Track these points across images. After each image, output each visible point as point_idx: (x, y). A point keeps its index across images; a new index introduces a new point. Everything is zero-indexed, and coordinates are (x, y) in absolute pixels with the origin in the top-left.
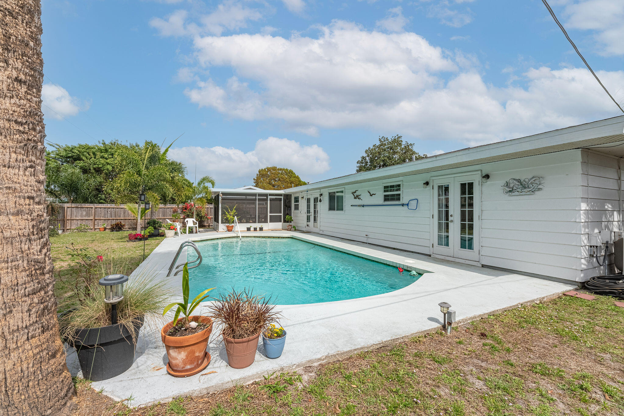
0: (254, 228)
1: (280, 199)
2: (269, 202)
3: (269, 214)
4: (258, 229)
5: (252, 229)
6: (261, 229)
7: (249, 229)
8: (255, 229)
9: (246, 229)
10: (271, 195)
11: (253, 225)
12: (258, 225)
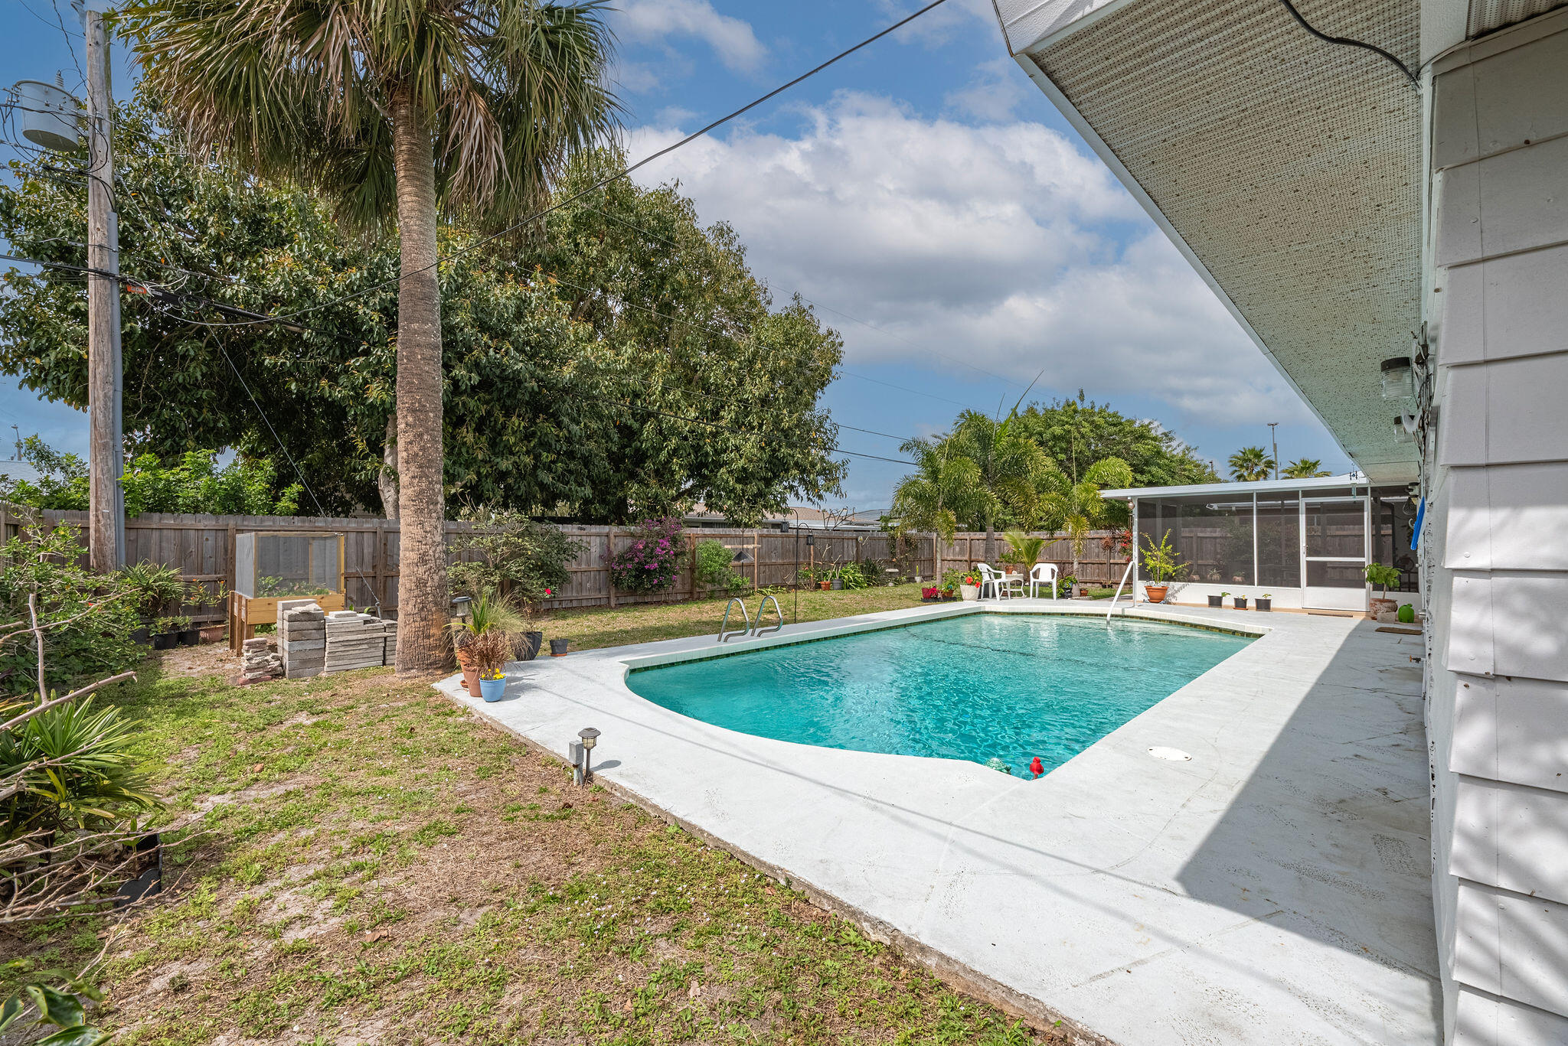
0: (1237, 600)
1: (1359, 507)
2: (1302, 518)
3: (1304, 559)
4: (1251, 604)
5: (1228, 601)
6: (1264, 605)
7: (1215, 602)
8: (1241, 604)
9: (1206, 602)
10: (1307, 493)
11: (1233, 591)
12: (1253, 593)
